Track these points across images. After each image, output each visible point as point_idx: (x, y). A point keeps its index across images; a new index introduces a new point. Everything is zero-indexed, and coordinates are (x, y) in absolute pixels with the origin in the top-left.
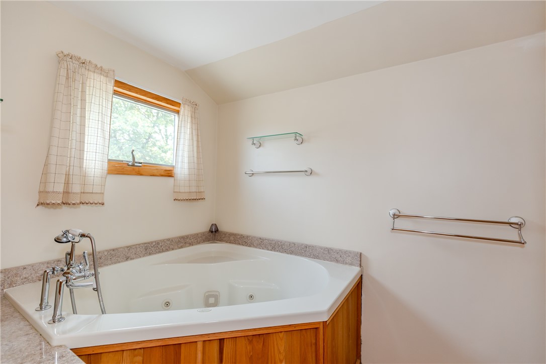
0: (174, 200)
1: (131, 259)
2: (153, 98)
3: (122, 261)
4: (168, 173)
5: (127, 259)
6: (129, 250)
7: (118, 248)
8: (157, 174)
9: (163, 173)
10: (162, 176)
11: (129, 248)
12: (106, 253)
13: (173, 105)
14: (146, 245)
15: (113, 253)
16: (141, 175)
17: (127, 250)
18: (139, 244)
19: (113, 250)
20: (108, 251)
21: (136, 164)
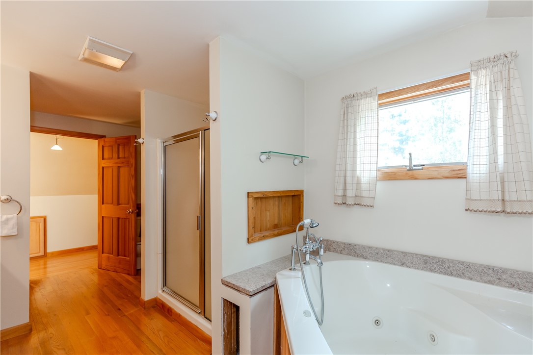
0: (466, 210)
1: (407, 266)
2: (429, 88)
3: (398, 265)
4: (459, 173)
5: (403, 264)
6: (404, 256)
7: (393, 251)
8: (439, 176)
9: (447, 175)
10: (447, 178)
11: (405, 254)
12: (382, 251)
13: (462, 81)
14: (424, 258)
15: (388, 253)
16: (416, 179)
17: (402, 256)
18: (416, 254)
19: (389, 251)
20: (384, 250)
21: (414, 168)
